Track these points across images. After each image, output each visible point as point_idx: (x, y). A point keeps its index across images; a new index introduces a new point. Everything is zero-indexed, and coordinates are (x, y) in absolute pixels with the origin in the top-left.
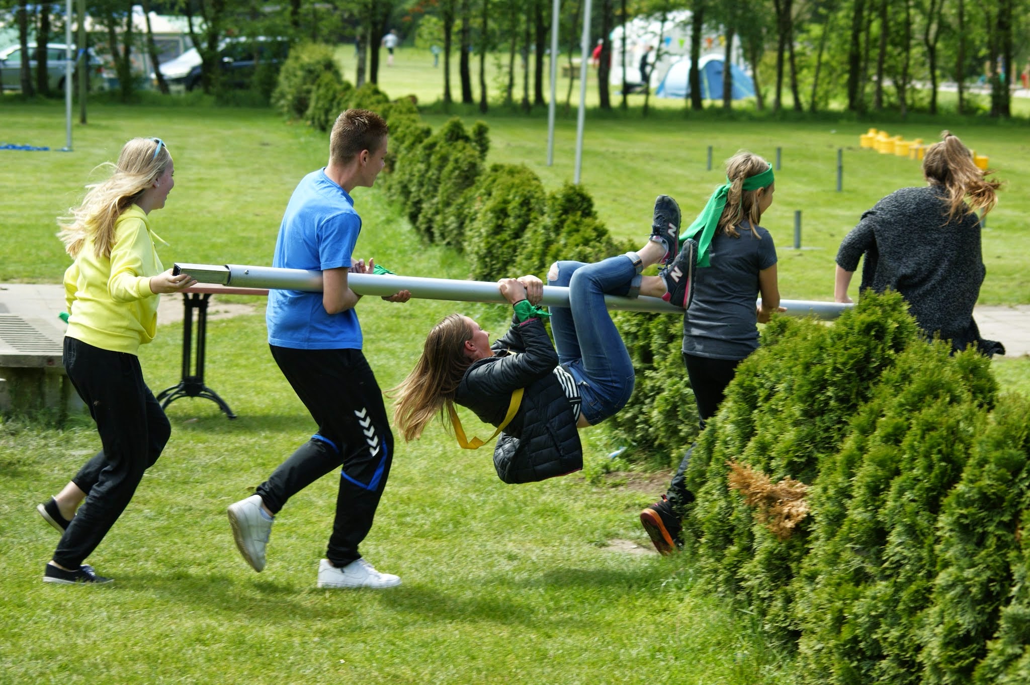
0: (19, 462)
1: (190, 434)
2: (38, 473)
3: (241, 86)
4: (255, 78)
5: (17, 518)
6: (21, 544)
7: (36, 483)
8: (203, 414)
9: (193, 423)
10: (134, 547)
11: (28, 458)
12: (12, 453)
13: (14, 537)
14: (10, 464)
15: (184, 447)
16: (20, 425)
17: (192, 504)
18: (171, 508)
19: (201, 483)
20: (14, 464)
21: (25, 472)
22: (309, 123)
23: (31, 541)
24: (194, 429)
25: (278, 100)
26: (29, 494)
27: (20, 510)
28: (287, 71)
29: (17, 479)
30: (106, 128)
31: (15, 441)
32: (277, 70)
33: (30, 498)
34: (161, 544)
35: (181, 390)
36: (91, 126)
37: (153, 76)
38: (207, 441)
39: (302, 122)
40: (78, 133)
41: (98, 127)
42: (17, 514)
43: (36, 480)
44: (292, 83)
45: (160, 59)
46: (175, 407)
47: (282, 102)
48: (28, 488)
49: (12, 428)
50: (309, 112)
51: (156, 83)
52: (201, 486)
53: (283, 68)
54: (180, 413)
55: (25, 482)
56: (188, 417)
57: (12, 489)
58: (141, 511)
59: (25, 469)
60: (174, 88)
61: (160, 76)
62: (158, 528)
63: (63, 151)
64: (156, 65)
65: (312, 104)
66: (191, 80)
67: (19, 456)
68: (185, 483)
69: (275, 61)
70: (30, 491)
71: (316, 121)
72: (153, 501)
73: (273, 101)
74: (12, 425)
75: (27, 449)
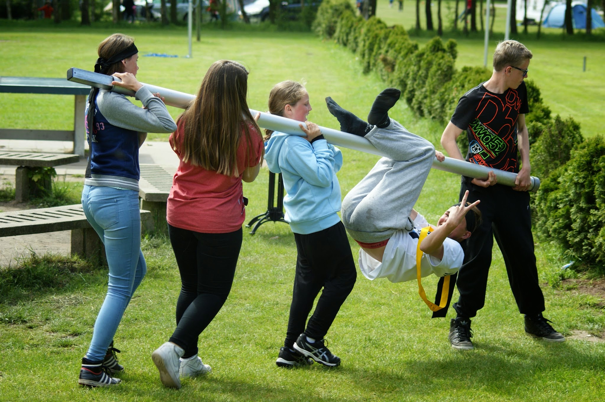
0: (159, 267)
1: (274, 247)
2: (172, 276)
3: (293, 19)
4: (301, 14)
5: (158, 310)
6: (160, 330)
7: (171, 283)
8: (282, 233)
9: (276, 240)
10: (239, 332)
11: (166, 265)
12: (155, 261)
13: (156, 325)
14: (153, 269)
15: (271, 257)
16: (159, 241)
17: (278, 300)
18: (264, 302)
19: (284, 284)
20: (156, 269)
21: (164, 275)
22: (336, 41)
23: (167, 327)
24: (276, 244)
25: (316, 27)
26: (166, 291)
27: (160, 303)
28: (322, 10)
29: (158, 280)
30: (212, 44)
31: (157, 253)
32: (315, 9)
33: (167, 294)
34: (257, 330)
35: (267, 217)
36: (203, 43)
37: (240, 13)
38: (287, 253)
39: (331, 41)
40: (195, 47)
41: (207, 43)
42: (157, 306)
43: (171, 281)
44: (325, 17)
45: (245, 2)
46: (263, 228)
47: (319, 29)
48: (165, 287)
49: (154, 243)
50: (336, 34)
51: (242, 17)
52: (283, 286)
53: (320, 8)
54: (266, 232)
55: (163, 282)
56: (272, 235)
57: (155, 287)
58: (244, 305)
59: (164, 272)
60: (253, 20)
61: (244, 13)
62: (256, 318)
63: (186, 57)
64: (242, 6)
65: (338, 30)
66: (264, 15)
67: (159, 263)
68: (273, 284)
69: (314, 4)
70: (166, 289)
71: (341, 41)
72: (251, 298)
73: (313, 28)
74: (155, 241)
75: (165, 258)
